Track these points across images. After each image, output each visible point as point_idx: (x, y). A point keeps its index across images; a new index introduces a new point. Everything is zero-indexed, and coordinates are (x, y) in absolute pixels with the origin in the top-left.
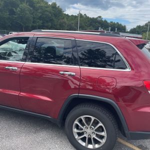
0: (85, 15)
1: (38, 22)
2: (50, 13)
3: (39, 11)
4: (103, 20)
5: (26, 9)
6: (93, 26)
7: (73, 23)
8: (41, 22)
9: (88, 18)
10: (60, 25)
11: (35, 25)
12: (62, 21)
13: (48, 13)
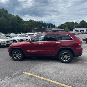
0: (33, 20)
1: (10, 26)
2: (16, 21)
3: (11, 20)
4: (43, 22)
5: (4, 20)
6: (38, 26)
7: (27, 25)
8: (12, 26)
9: (35, 22)
10: (22, 27)
11: (8, 28)
12: (23, 24)
13: (15, 21)
